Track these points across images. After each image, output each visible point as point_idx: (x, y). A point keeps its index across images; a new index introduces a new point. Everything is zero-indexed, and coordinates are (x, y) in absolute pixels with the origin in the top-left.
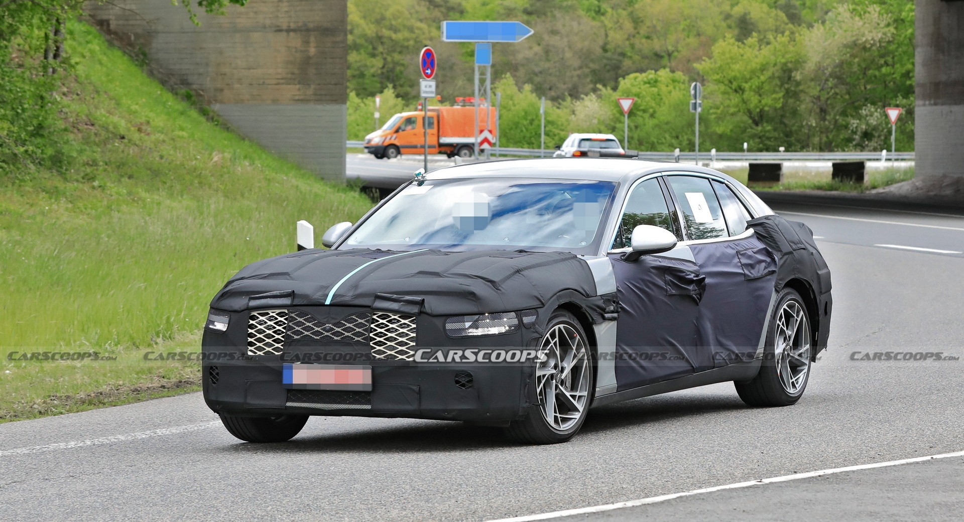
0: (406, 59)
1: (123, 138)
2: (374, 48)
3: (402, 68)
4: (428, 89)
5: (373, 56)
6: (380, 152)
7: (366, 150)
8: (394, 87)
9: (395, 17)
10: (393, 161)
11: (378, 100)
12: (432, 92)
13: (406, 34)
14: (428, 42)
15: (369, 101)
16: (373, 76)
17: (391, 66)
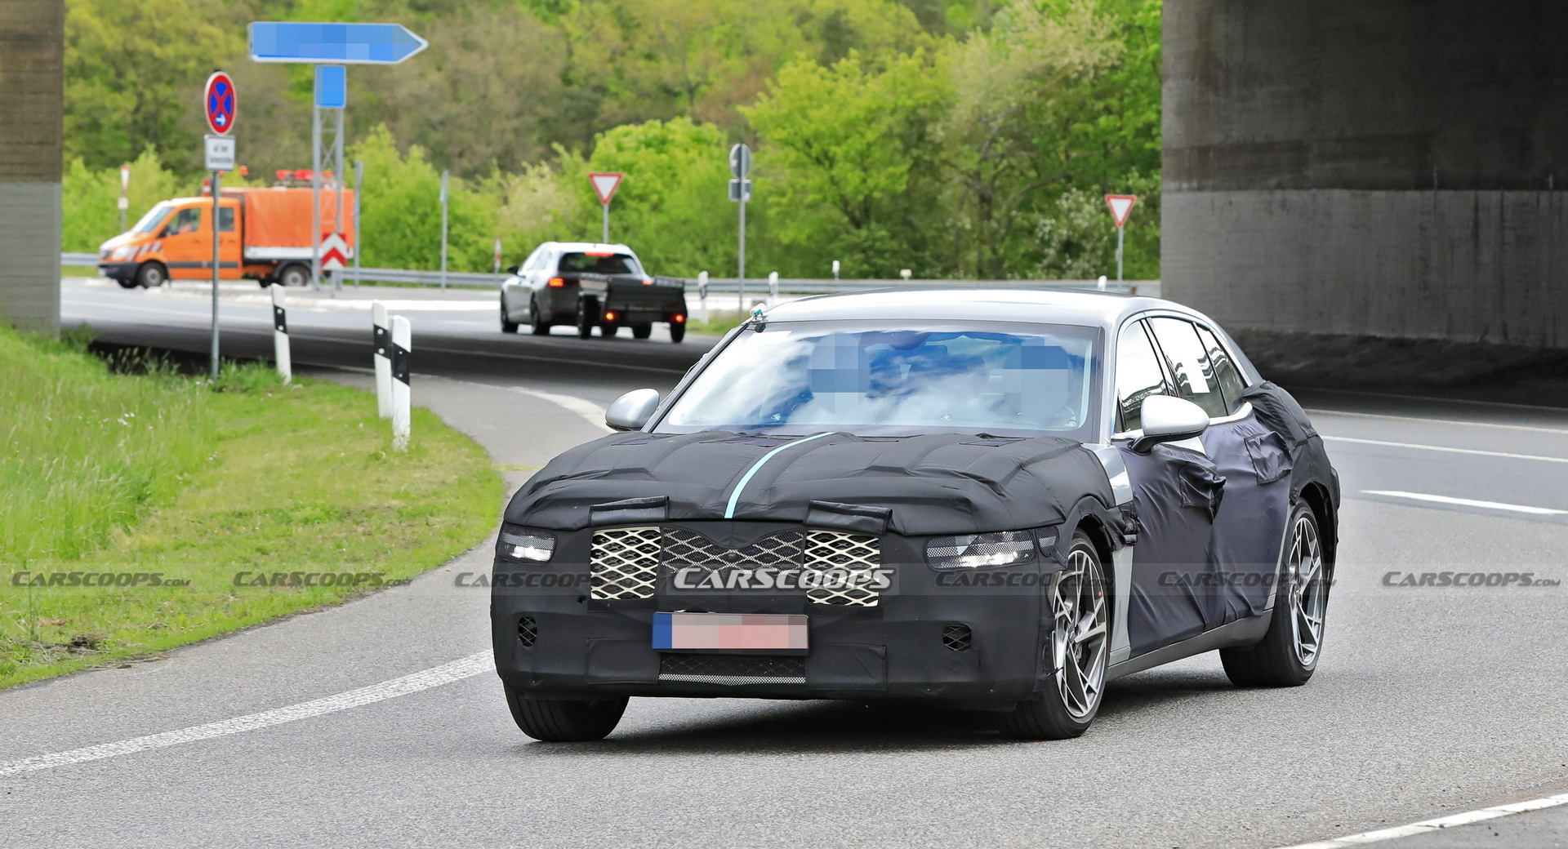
0: (179, 95)
2: (120, 75)
3: (173, 113)
4: (220, 154)
5: (119, 88)
6: (130, 276)
7: (102, 272)
8: (159, 150)
9: (161, 14)
10: (154, 291)
11: (125, 173)
12: (228, 160)
13: (182, 47)
14: (224, 63)
15: (107, 176)
16: (118, 127)
17: (152, 108)
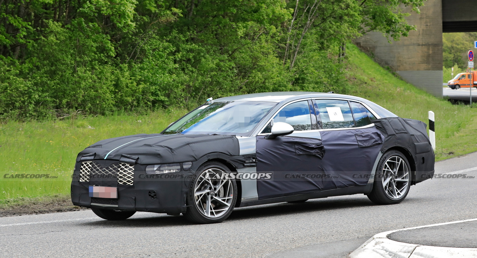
0: (462, 54)
1: (366, 83)
2: (451, 51)
3: (460, 58)
4: (471, 65)
5: (450, 53)
6: (453, 87)
7: (448, 86)
8: (458, 64)
9: (458, 40)
10: (458, 90)
11: (453, 69)
12: (472, 66)
13: (462, 46)
14: (469, 49)
15: (449, 69)
16: (451, 60)
17: (456, 57)
